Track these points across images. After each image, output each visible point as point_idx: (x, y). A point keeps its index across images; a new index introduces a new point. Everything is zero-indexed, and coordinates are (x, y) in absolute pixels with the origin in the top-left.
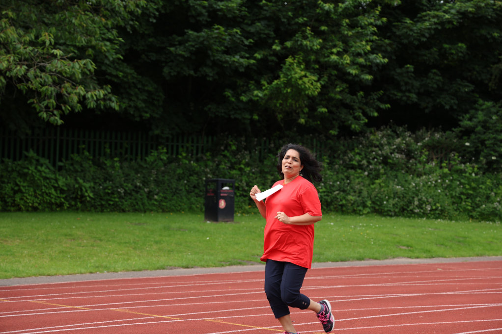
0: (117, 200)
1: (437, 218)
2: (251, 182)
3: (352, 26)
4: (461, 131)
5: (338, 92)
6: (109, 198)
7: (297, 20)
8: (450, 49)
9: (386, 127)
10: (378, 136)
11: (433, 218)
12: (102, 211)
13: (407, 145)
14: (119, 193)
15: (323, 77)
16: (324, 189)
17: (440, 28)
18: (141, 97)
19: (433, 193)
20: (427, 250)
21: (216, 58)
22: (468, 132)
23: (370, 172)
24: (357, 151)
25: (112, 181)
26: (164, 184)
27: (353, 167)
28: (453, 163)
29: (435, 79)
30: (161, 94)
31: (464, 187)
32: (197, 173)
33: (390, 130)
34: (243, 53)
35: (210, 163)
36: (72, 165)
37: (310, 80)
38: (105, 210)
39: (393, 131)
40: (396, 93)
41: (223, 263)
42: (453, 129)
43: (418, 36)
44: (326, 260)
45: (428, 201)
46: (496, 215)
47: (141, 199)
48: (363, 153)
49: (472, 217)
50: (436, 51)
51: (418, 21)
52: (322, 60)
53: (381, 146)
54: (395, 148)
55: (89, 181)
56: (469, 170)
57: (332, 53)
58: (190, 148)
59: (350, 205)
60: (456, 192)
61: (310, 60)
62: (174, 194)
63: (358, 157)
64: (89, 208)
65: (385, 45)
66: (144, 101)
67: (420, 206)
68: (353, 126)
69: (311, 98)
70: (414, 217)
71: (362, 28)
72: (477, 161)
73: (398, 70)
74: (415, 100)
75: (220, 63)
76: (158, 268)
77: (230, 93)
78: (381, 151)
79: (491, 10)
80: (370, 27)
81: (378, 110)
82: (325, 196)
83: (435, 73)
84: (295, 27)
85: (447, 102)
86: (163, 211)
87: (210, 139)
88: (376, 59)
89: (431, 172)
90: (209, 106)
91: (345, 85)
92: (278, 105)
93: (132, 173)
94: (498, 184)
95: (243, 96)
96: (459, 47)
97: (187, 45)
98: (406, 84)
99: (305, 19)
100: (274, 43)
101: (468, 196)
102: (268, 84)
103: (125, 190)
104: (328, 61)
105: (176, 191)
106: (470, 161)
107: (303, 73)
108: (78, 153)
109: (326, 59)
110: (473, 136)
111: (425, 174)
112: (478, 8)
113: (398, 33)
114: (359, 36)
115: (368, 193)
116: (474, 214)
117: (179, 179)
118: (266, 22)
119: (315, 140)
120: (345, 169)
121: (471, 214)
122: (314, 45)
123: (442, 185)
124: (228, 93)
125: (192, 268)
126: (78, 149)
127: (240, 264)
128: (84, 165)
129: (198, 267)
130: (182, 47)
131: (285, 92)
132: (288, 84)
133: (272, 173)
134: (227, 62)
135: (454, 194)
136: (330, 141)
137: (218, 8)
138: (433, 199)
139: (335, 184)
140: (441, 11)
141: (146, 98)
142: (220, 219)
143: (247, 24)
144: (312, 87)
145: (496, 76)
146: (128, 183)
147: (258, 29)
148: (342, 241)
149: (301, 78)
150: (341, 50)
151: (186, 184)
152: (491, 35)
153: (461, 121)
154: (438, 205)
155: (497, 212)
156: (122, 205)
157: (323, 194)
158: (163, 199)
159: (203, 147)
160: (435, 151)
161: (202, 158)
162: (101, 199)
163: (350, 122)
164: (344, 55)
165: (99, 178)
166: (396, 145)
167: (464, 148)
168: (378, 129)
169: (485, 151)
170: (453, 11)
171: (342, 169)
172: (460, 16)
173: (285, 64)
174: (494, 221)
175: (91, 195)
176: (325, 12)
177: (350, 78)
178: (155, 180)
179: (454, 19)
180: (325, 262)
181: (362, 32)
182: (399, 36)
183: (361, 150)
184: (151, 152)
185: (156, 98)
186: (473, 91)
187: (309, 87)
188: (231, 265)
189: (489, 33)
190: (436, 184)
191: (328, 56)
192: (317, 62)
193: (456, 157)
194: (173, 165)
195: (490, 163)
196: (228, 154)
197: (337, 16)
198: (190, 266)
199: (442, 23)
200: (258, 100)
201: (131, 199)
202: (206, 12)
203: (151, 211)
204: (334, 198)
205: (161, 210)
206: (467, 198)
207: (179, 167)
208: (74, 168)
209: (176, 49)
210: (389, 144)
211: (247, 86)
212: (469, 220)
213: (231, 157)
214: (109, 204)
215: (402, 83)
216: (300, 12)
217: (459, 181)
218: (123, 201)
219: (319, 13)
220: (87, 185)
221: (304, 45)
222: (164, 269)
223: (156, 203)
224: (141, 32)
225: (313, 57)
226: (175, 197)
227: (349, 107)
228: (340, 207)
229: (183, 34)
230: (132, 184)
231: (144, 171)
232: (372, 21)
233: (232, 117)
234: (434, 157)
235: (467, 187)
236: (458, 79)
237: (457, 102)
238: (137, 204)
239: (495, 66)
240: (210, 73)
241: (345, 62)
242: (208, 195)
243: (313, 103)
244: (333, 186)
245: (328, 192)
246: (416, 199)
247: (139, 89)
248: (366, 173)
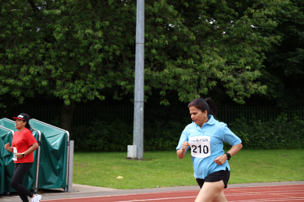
0: (262, 143)
6: (257, 142)
12: (254, 149)
14: (263, 139)
18: (272, 87)
25: (258, 132)
26: (286, 133)
36: (236, 124)
38: (256, 149)
47: (275, 142)
55: (246, 133)
64: (247, 148)
66: (274, 89)
86: (287, 149)
93: (269, 128)
97: (298, 56)
103: (266, 138)
108: (239, 118)
117: (295, 131)
126: (239, 116)
128: (242, 124)
130: (295, 58)
141: (274, 87)
146: (267, 133)
151: (299, 133)
156: (265, 145)
162: (253, 143)
165: (251, 131)
175: (248, 140)
178: (281, 131)
184: (279, 116)
194: (291, 123)
201: (269, 142)
203: (281, 148)
208: (238, 126)
209: (292, 59)
214: (258, 145)
218: (265, 143)
220: (245, 135)
223: (283, 144)
226: (293, 141)
230: (269, 134)
238: (273, 145)
247: (270, 82)
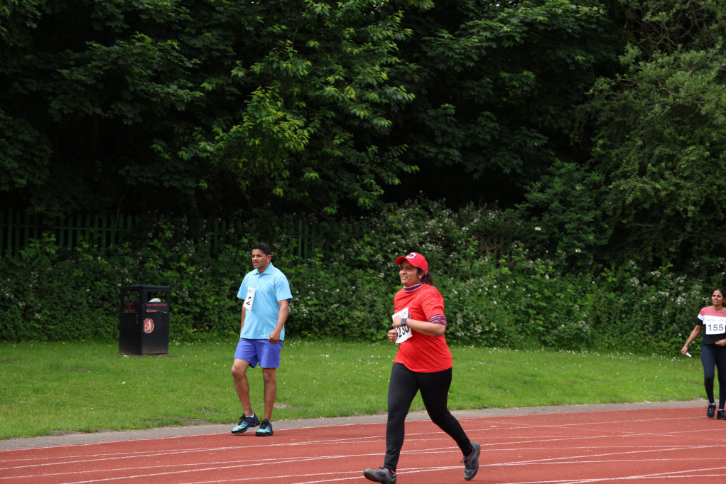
1: (491, 346)
2: (197, 290)
3: (358, 40)
4: (528, 209)
5: (337, 145)
7: (270, 29)
8: (511, 79)
9: (413, 202)
10: (399, 216)
11: (486, 346)
13: (446, 230)
15: (313, 121)
16: (315, 301)
17: (494, 46)
19: (485, 306)
20: (474, 396)
21: (139, 88)
22: (538, 211)
23: (388, 273)
24: (367, 239)
27: (361, 266)
28: (516, 258)
29: (488, 126)
30: (46, 147)
31: (533, 297)
32: (106, 277)
33: (420, 206)
34: (183, 81)
35: (129, 259)
37: (291, 125)
39: (423, 208)
40: (427, 148)
41: (148, 423)
42: (516, 205)
43: (460, 59)
44: (318, 415)
45: (478, 320)
46: (582, 339)
48: (377, 243)
49: (545, 343)
50: (488, 83)
51: (461, 35)
52: (311, 94)
53: (404, 232)
54: (426, 235)
56: (540, 269)
57: (327, 83)
58: (96, 236)
59: (356, 325)
60: (520, 304)
61: (292, 93)
62: (69, 311)
63: (369, 250)
65: (410, 72)
67: (465, 327)
68: (361, 200)
69: (294, 155)
70: (457, 344)
71: (374, 44)
72: (553, 256)
73: (432, 113)
74: (458, 159)
75: (146, 97)
76: (39, 434)
77: (161, 145)
78: (406, 240)
79: (573, 19)
80: (387, 42)
81: (401, 174)
82: (316, 311)
83: (487, 117)
84: (266, 40)
85: (507, 162)
87: (130, 220)
88: (396, 95)
89: (483, 272)
90: (128, 168)
91: (347, 135)
92: (241, 165)
94: (584, 292)
95: (185, 151)
96: (524, 76)
98: (444, 133)
99: (284, 27)
100: (233, 65)
101: (540, 310)
102: (224, 131)
104: (321, 96)
105: (71, 306)
106: (542, 256)
107: (281, 114)
109: (318, 93)
110: (546, 217)
111: (473, 276)
112: (553, 16)
113: (429, 54)
114: (371, 56)
115: (385, 307)
116: (548, 338)
118: (221, 31)
119: (300, 222)
120: (348, 268)
121: (543, 338)
122: (298, 70)
123: (499, 293)
124: (158, 146)
125: (97, 431)
127: (177, 423)
129: (106, 430)
131: (251, 144)
132: (256, 131)
133: (231, 274)
134: (156, 94)
135: (518, 307)
136: (325, 224)
137: (141, 7)
138: (486, 315)
139: (333, 293)
140: (495, 20)
142: (144, 351)
143: (189, 34)
144: (295, 136)
145: (580, 123)
147: (207, 43)
148: (343, 384)
149: (277, 122)
150: (341, 78)
152: (573, 59)
153: (528, 192)
154: (493, 325)
155: (583, 334)
157: (313, 309)
158: (50, 319)
159: (117, 233)
160: (489, 240)
161: (116, 251)
163: (356, 194)
164: (346, 86)
166: (428, 229)
167: (532, 235)
168: (401, 204)
169: (565, 240)
170: (514, 21)
171: (344, 269)
172: (525, 29)
173: (250, 99)
174: (578, 350)
176: (316, 17)
177: (356, 123)
179: (516, 32)
180: (315, 418)
181: (373, 50)
182: (432, 59)
183: (374, 238)
185: (37, 153)
186: (545, 146)
187: (291, 136)
188: (162, 425)
189: (569, 56)
190: (490, 291)
191: (321, 88)
192: (303, 97)
193: (521, 249)
195: (572, 259)
196: (159, 245)
197: (336, 24)
198: (93, 428)
199: (498, 39)
200: (207, 157)
202: (122, 14)
204: (330, 314)
205: (46, 338)
206: (538, 314)
207: (77, 265)
210: (418, 228)
211: (190, 134)
212: (540, 347)
213: (164, 249)
215: (437, 133)
216: (275, 17)
217: (526, 286)
219: (305, 19)
221: (282, 69)
222: (48, 434)
224: (11, 44)
225: (297, 90)
227: (354, 170)
228: (340, 329)
229: (83, 48)
231: (17, 274)
232: (390, 33)
233: (166, 185)
234: (488, 249)
235: (538, 296)
236: (522, 128)
237: (522, 164)
239: (580, 106)
240: (130, 114)
241: (349, 96)
242: (126, 311)
243: (297, 162)
244: (330, 295)
245: (322, 305)
246: (459, 315)
248: (382, 275)
